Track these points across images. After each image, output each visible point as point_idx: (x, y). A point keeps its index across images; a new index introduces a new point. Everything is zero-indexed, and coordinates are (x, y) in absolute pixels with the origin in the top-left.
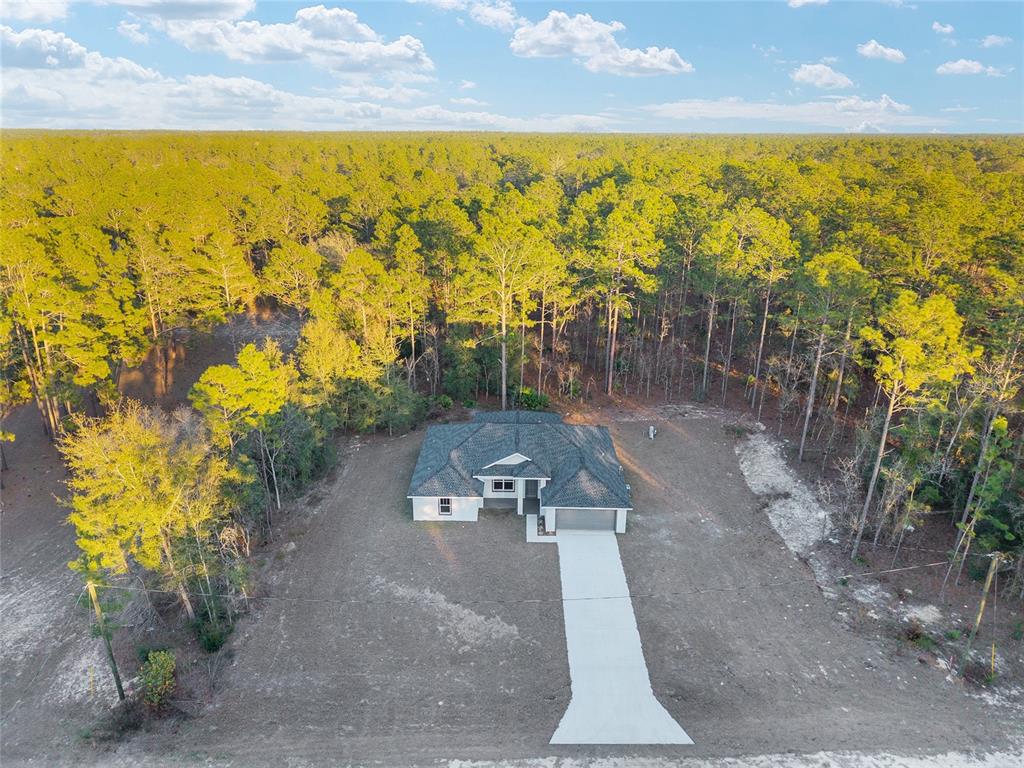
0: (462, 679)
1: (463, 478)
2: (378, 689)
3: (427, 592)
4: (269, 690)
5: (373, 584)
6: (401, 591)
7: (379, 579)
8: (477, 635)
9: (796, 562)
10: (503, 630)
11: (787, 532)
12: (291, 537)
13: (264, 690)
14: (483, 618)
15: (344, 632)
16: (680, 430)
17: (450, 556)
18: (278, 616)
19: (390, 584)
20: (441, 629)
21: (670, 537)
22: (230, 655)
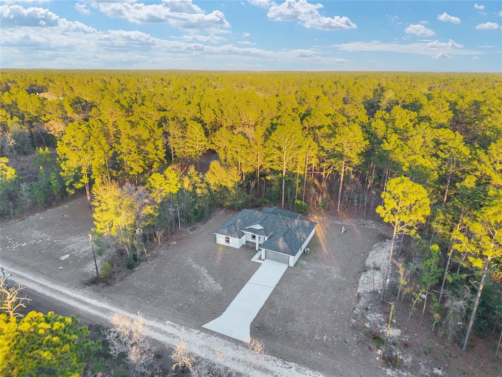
0: (193, 299)
1: (236, 230)
2: (166, 294)
3: (203, 268)
4: (136, 284)
5: (188, 261)
6: (195, 266)
7: (191, 260)
8: (209, 287)
9: (355, 296)
10: (218, 288)
11: (363, 284)
12: (177, 240)
13: (134, 284)
14: (214, 282)
15: (169, 274)
16: (358, 232)
17: (219, 258)
18: (154, 264)
19: (192, 263)
20: (199, 282)
21: (311, 273)
22: (133, 272)
